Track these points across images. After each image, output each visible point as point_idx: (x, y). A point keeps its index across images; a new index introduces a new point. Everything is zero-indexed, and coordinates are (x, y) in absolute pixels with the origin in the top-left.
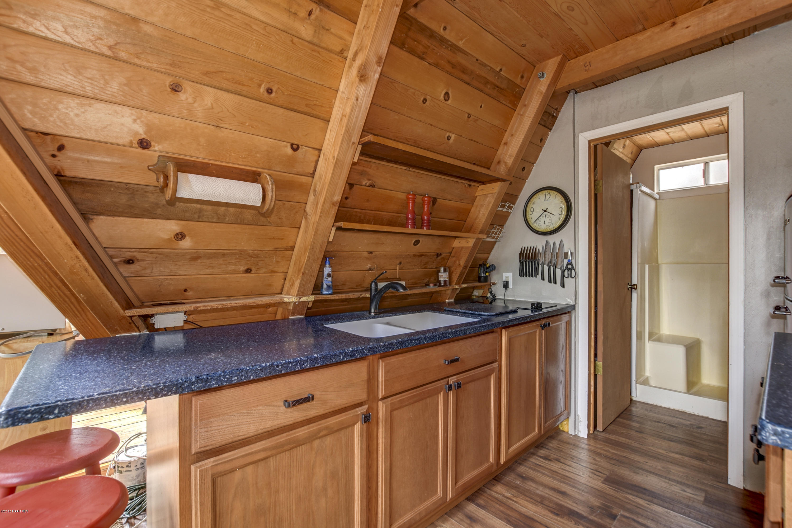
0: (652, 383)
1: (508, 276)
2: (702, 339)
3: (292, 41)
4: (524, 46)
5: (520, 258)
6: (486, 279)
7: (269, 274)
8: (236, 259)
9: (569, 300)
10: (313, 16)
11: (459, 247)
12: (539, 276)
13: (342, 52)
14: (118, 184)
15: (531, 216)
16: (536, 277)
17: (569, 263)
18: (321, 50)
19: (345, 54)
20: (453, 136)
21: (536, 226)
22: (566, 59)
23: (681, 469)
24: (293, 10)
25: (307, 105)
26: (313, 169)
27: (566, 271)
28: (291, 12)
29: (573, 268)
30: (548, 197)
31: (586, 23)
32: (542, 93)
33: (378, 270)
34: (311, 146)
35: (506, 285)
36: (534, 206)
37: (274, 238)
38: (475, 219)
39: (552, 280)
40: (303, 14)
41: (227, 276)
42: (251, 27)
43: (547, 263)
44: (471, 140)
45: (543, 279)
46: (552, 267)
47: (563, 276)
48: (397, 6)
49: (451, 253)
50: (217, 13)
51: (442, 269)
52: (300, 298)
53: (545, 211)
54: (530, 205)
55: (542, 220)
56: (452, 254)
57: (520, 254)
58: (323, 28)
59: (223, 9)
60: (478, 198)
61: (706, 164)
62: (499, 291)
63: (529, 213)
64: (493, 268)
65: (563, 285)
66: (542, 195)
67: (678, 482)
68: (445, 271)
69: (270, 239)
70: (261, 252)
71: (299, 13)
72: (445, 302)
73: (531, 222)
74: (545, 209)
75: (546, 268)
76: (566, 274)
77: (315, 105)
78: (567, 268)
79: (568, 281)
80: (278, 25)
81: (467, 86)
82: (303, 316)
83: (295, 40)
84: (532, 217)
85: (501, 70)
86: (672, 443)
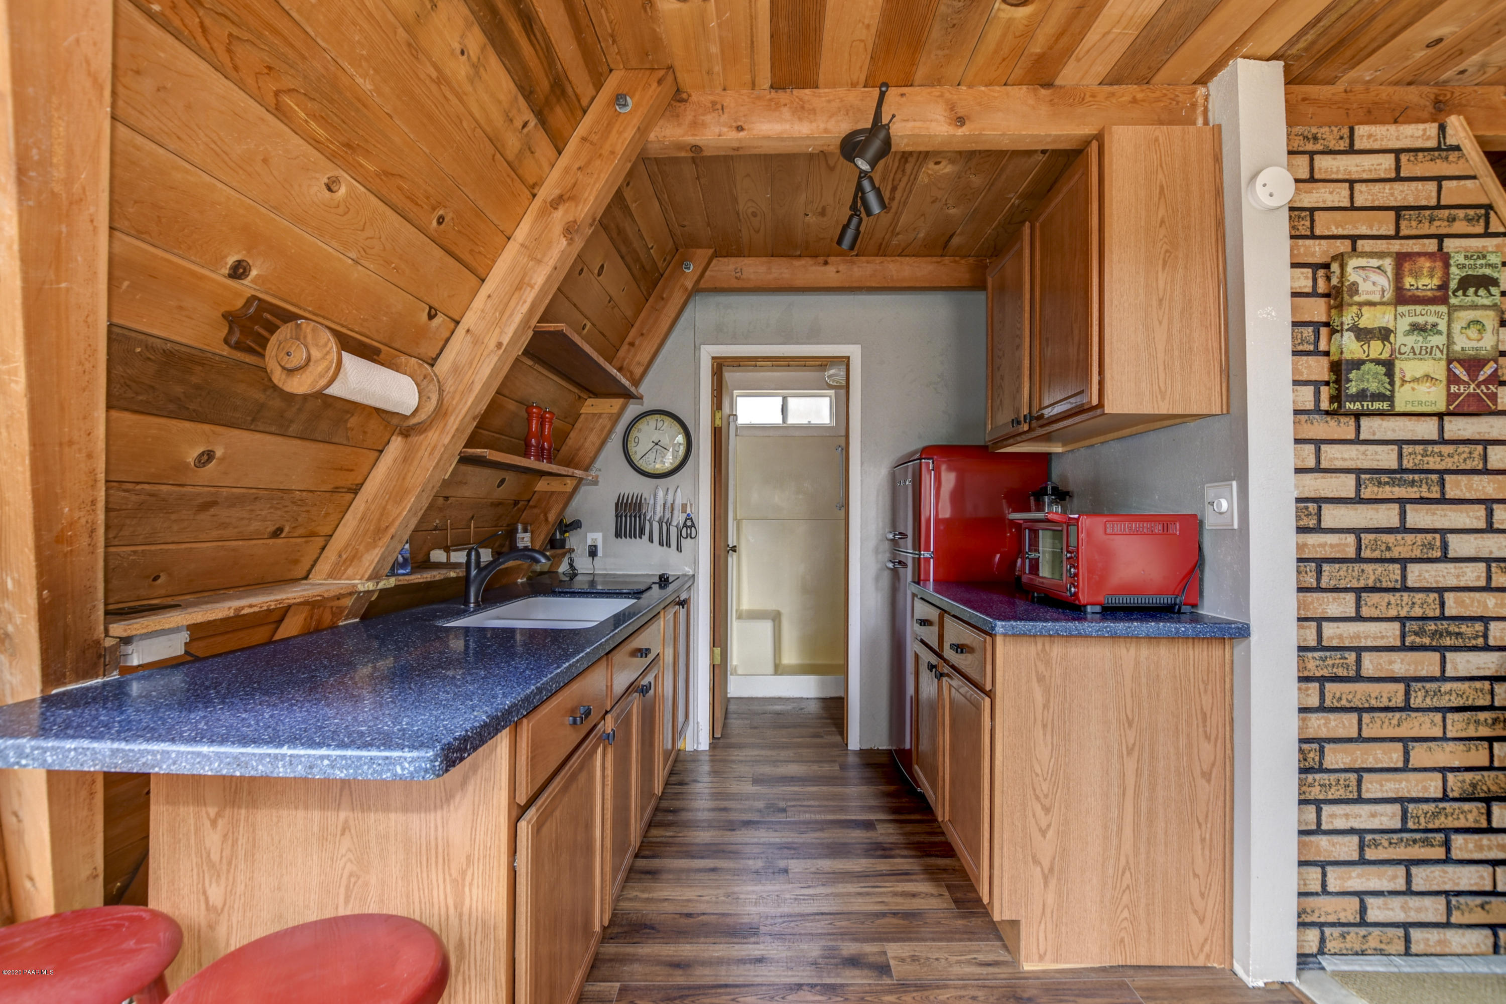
0: (739, 672)
1: (596, 537)
2: (782, 611)
3: (494, 156)
4: (684, 226)
5: (616, 510)
6: (562, 545)
7: (304, 539)
8: (271, 508)
9: (687, 569)
10: (526, 130)
11: (546, 492)
12: (646, 537)
13: (534, 186)
14: (153, 340)
15: (635, 449)
16: (641, 537)
17: (689, 518)
18: (516, 177)
19: (535, 191)
20: (589, 325)
21: (643, 465)
22: (716, 255)
23: (809, 750)
24: (511, 115)
25: (471, 251)
26: (437, 351)
27: (685, 529)
28: (508, 116)
29: (693, 525)
30: (660, 424)
31: (758, 232)
32: (686, 289)
33: (451, 529)
34: (451, 315)
35: (593, 552)
36: (639, 435)
37: (341, 469)
38: (579, 449)
39: (665, 542)
40: (518, 124)
41: (241, 543)
42: (461, 122)
43: (657, 518)
44: (601, 332)
45: (651, 540)
46: (664, 525)
47: (679, 535)
48: (630, 161)
49: (529, 501)
50: (434, 88)
51: (520, 527)
52: (378, 583)
53: (657, 444)
54: (634, 433)
55: (652, 456)
56: (531, 503)
57: (617, 504)
58: (530, 148)
59: (442, 87)
60: (583, 416)
61: (785, 399)
62: (583, 564)
63: (631, 445)
64: (576, 525)
65: (679, 549)
66: (652, 421)
67: (813, 762)
68: (525, 531)
69: (336, 469)
70: (310, 494)
71: (515, 121)
72: (516, 583)
73: (636, 458)
74: (656, 441)
75: (656, 526)
76: (684, 534)
77: (480, 253)
78: (685, 525)
79: (686, 543)
80: (488, 129)
81: (620, 260)
82: (358, 620)
83: (498, 156)
84: (638, 451)
85: (652, 248)
86: (789, 730)
